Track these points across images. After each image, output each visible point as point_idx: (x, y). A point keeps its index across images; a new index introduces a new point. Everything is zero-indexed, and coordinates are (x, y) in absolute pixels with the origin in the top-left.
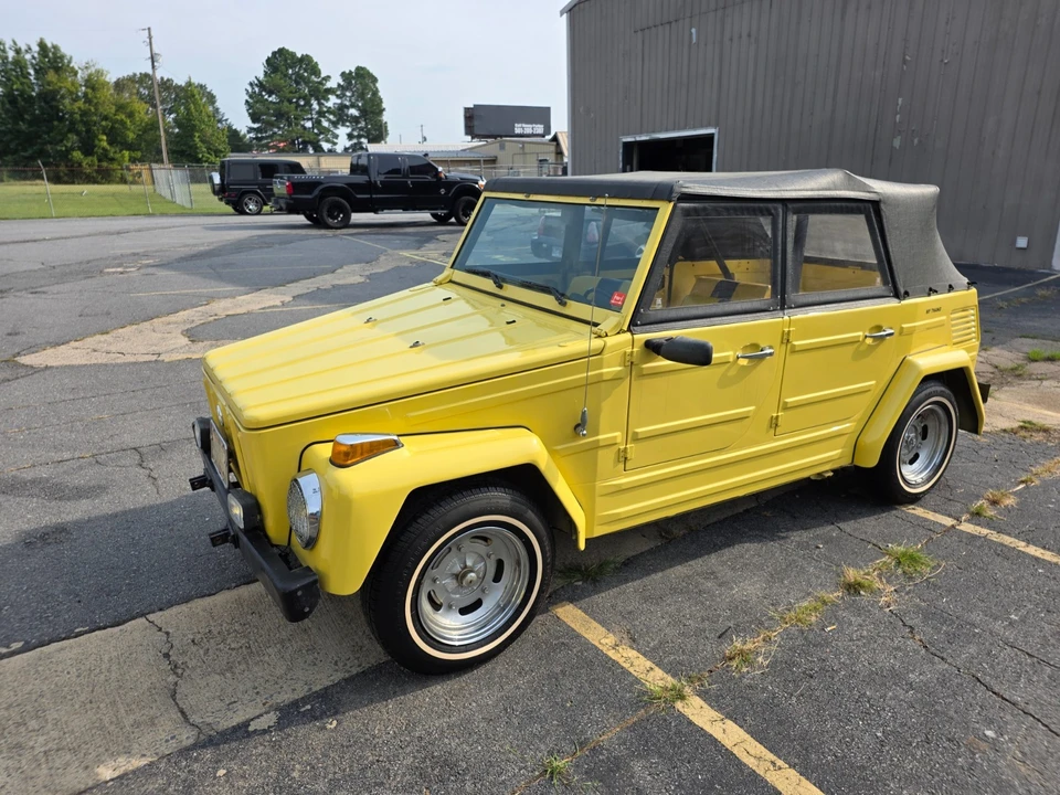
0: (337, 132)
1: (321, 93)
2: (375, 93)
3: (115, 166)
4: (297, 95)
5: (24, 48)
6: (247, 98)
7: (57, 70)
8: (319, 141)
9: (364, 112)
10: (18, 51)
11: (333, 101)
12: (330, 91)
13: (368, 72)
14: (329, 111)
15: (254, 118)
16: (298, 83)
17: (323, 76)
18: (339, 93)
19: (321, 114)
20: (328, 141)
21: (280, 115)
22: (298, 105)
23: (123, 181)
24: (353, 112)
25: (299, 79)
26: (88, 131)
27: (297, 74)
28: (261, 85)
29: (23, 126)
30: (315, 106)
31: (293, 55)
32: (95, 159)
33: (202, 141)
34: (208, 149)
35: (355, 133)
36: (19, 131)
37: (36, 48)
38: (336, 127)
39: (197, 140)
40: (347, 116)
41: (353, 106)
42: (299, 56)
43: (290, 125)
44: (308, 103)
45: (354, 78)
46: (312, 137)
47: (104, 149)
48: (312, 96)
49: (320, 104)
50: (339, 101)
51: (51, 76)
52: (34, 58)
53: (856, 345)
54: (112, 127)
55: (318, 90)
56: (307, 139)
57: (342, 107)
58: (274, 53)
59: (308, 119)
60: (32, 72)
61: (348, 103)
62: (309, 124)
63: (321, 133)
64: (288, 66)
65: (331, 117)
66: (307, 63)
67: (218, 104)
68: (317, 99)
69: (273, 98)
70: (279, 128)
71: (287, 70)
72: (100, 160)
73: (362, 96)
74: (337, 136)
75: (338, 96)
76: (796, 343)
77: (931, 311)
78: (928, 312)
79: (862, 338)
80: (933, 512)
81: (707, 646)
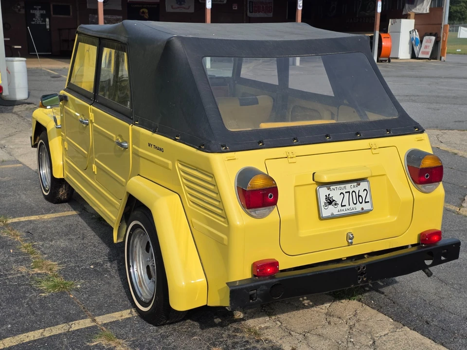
53: (114, 143)
76: (94, 124)
77: (153, 146)
78: (149, 145)
79: (115, 140)
80: (120, 319)
81: (24, 229)
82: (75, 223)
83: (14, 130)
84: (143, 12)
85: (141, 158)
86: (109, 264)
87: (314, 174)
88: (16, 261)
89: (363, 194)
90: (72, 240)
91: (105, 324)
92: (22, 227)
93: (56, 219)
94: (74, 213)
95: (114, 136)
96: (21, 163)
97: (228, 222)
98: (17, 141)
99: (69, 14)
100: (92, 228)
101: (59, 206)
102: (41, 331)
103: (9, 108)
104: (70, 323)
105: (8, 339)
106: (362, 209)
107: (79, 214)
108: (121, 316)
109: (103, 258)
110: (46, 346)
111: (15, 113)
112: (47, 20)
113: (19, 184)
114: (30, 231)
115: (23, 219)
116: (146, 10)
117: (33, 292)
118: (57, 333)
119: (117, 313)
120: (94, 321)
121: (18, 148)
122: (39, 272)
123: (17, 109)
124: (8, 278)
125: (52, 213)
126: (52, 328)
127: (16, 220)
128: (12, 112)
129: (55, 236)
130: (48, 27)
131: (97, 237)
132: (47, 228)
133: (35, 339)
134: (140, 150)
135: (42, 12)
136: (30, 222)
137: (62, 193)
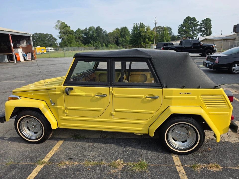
0: (198, 34)
1: (196, 26)
2: (210, 24)
3: (148, 45)
4: (190, 27)
5: (138, 24)
6: (178, 29)
7: (142, 27)
8: (193, 37)
9: (206, 29)
10: (137, 25)
11: (199, 27)
12: (198, 25)
13: (209, 19)
14: (197, 30)
15: (179, 33)
16: (190, 24)
17: (197, 21)
18: (200, 25)
19: (195, 30)
20: (195, 37)
21: (185, 32)
22: (189, 29)
23: (149, 48)
24: (203, 29)
25: (191, 23)
26: (145, 39)
27: (191, 22)
28: (182, 25)
29: (135, 38)
30: (194, 29)
31: (191, 18)
32: (145, 44)
33: (165, 39)
34: (166, 40)
35: (203, 34)
36: (134, 39)
37: (140, 24)
38: (198, 33)
39: (164, 39)
40: (202, 30)
41: (203, 28)
42: (192, 18)
43: (187, 33)
44: (192, 28)
45: (205, 21)
46: (191, 36)
47: (147, 42)
48: (193, 26)
49: (195, 28)
50: (200, 27)
51: (141, 29)
52: (139, 26)
53: (142, 99)
54: (149, 37)
55: (195, 25)
56: (190, 37)
57: (200, 28)
58: (186, 18)
59: (191, 32)
60: (138, 28)
61: (202, 27)
62: (191, 33)
63: (194, 35)
64: (189, 20)
65: (197, 31)
66: (194, 19)
67: (172, 31)
68: (195, 27)
69: (184, 28)
70: (184, 35)
71: (189, 21)
72: (146, 44)
73: (206, 25)
74: (198, 35)
75: (200, 26)
77: (183, 93)
78: (180, 93)
93: (62, 148)
94: (61, 141)
97: (230, 108)
107: (65, 141)
115: (49, 156)
118: (187, 178)
125: (53, 147)
126: (181, 178)
127: (47, 159)
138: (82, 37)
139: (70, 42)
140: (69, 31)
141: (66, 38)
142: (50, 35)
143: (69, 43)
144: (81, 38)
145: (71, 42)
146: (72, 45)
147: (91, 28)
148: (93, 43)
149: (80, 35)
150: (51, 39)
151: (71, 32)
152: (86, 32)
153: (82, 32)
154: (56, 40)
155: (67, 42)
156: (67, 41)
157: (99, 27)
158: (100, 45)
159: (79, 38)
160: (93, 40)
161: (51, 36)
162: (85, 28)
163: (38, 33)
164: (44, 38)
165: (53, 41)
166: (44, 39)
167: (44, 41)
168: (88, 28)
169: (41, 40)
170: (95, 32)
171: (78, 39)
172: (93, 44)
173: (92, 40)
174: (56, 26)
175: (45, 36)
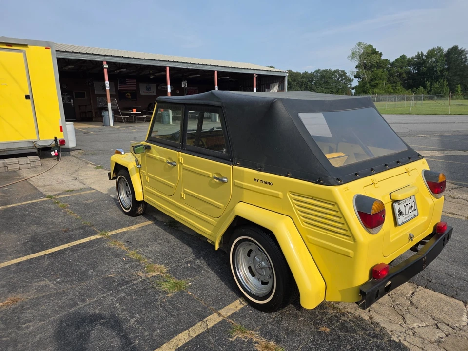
53: (209, 179)
76: (184, 165)
77: (259, 181)
78: (255, 180)
79: (211, 176)
80: (237, 310)
81: (123, 239)
82: (156, 230)
83: (78, 167)
84: (128, 95)
85: (244, 190)
86: (198, 261)
87: (390, 194)
88: (132, 267)
89: (413, 204)
90: (161, 244)
91: (229, 316)
92: (121, 238)
93: (140, 229)
94: (150, 222)
95: (210, 173)
96: (94, 189)
97: (354, 240)
98: (83, 174)
99: (85, 97)
100: (169, 232)
101: (138, 219)
102: (186, 332)
103: (67, 153)
104: (205, 320)
105: (165, 345)
106: (414, 215)
107: (155, 223)
108: (237, 307)
109: (191, 256)
110: (199, 347)
111: (72, 156)
112: (72, 101)
113: (101, 205)
114: (129, 241)
115: (119, 231)
116: (129, 94)
117: (160, 294)
118: (201, 333)
119: (231, 305)
120: (220, 315)
121: (86, 179)
122: (154, 275)
123: (72, 153)
124: (134, 284)
125: (136, 224)
126: (193, 327)
127: (113, 232)
128: (70, 156)
129: (148, 242)
130: (72, 105)
131: (178, 240)
132: (139, 236)
133: (187, 341)
134: (244, 184)
135: (68, 96)
136: (124, 233)
137: (140, 209)
138: (405, 72)
139: (373, 83)
140: (377, 63)
141: (367, 76)
142: (342, 71)
143: (370, 85)
144: (404, 75)
145: (377, 83)
146: (376, 90)
147: (431, 53)
148: (431, 85)
149: (401, 68)
150: (342, 80)
151: (382, 64)
152: (420, 62)
153: (410, 62)
154: (350, 80)
155: (368, 85)
156: (369, 83)
157: (455, 48)
158: (446, 89)
159: (400, 74)
160: (432, 80)
161: (343, 73)
162: (418, 53)
163: (322, 69)
164: (330, 78)
165: (344, 83)
166: (329, 80)
167: (328, 83)
168: (425, 53)
169: (324, 83)
170: (443, 60)
171: (395, 77)
172: (431, 87)
173: (430, 80)
174: (353, 53)
175: (333, 75)
